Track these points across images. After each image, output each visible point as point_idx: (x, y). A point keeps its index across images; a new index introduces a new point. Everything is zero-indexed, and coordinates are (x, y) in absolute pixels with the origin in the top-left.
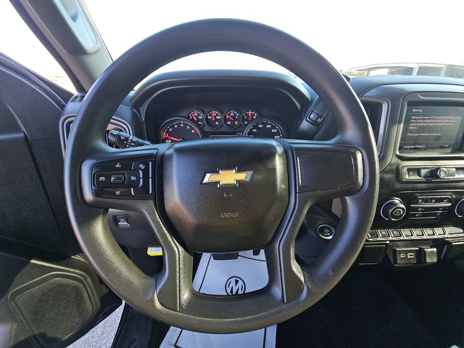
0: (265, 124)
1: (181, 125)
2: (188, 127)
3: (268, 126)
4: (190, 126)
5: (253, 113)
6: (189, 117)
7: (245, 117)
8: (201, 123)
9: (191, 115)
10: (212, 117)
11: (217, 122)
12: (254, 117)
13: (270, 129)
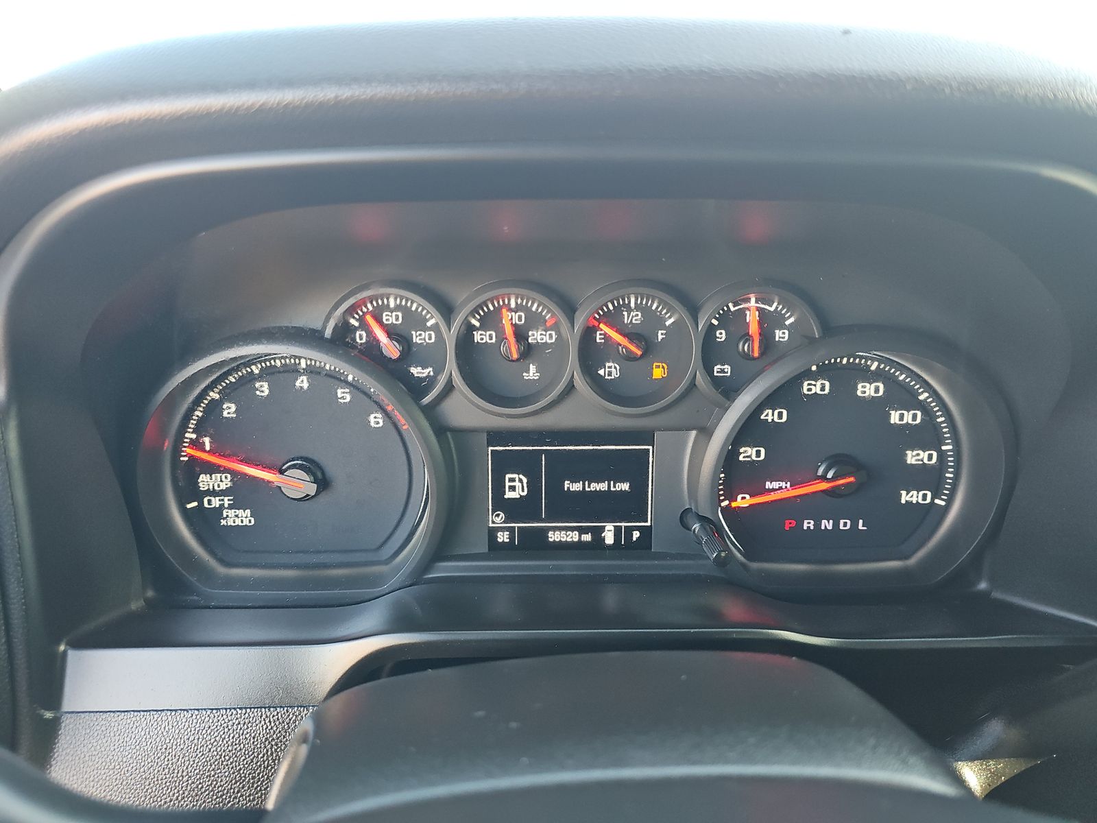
0: (844, 377)
1: (298, 384)
2: (344, 395)
3: (867, 390)
4: (353, 386)
5: (772, 309)
6: (344, 330)
7: (721, 335)
8: (429, 371)
9: (362, 320)
10: (502, 338)
11: (532, 368)
12: (781, 335)
13: (879, 407)
